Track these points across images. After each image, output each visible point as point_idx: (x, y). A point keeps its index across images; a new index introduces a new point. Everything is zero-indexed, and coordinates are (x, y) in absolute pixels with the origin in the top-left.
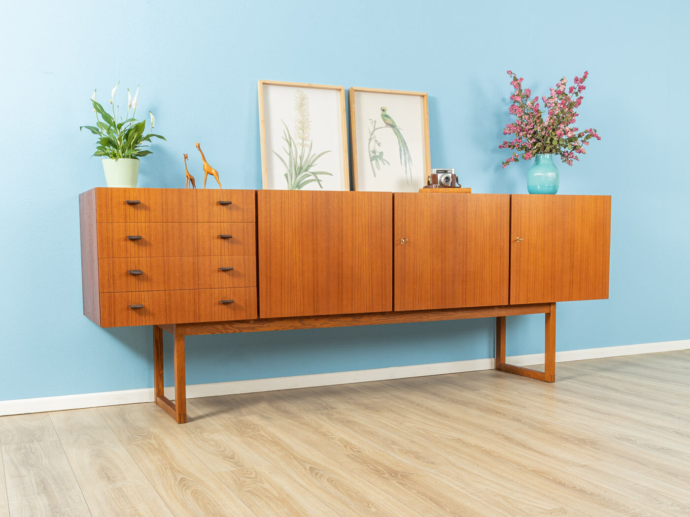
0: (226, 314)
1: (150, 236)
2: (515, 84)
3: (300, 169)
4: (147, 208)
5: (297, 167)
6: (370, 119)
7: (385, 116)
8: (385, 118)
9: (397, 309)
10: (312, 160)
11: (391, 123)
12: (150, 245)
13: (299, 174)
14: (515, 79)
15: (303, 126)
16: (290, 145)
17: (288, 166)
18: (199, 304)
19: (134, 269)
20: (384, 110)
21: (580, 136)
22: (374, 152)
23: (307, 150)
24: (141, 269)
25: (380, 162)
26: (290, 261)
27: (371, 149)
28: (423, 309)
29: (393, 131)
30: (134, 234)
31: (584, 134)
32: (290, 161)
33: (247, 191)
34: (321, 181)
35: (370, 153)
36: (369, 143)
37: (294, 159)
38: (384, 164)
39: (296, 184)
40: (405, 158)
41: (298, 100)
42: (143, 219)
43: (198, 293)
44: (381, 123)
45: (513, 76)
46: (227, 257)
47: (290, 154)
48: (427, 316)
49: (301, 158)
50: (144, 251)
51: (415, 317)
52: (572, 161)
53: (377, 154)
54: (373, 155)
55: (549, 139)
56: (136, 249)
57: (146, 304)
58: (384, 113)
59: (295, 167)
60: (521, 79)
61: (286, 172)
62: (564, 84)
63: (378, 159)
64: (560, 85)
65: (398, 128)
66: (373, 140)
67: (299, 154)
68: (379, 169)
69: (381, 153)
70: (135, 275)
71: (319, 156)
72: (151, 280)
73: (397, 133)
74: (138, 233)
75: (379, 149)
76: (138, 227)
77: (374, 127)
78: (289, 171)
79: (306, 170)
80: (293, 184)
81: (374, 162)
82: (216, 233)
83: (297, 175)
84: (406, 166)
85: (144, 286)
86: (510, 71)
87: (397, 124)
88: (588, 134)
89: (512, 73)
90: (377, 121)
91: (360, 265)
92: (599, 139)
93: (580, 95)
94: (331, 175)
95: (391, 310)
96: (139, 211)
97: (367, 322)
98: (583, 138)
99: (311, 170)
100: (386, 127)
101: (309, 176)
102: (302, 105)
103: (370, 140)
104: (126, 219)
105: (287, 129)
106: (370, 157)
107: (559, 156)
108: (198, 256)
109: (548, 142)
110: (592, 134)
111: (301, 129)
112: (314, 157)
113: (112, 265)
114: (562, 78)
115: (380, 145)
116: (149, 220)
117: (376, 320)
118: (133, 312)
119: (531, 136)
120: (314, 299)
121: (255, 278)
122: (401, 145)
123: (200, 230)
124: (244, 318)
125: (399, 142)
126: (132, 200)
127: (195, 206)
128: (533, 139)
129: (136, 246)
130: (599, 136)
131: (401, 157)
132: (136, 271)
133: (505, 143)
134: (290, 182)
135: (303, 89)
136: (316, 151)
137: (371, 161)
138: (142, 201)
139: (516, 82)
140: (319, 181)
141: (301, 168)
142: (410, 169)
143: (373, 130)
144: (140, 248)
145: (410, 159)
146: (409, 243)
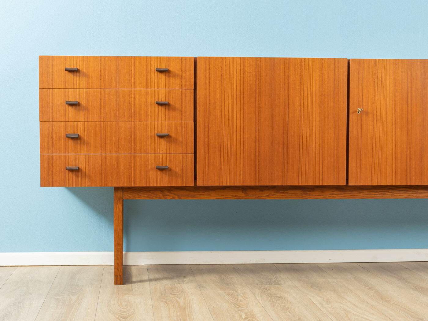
0: (162, 181)
1: (88, 101)
4: (85, 75)
9: (352, 183)
12: (88, 110)
18: (134, 169)
19: (72, 133)
24: (79, 133)
26: (230, 128)
28: (383, 184)
30: (72, 100)
33: (185, 58)
42: (82, 85)
43: (134, 158)
46: (164, 124)
48: (391, 192)
50: (82, 115)
51: (377, 193)
56: (75, 114)
57: (82, 166)
70: (72, 138)
72: (88, 144)
74: (76, 98)
76: (76, 93)
82: (153, 100)
85: (81, 149)
91: (308, 135)
95: (345, 184)
96: (78, 78)
97: (320, 195)
104: (65, 86)
108: (134, 122)
113: (51, 129)
116: (88, 86)
117: (330, 194)
118: (71, 174)
120: (256, 168)
121: (193, 144)
123: (137, 97)
124: (180, 185)
126: (72, 67)
127: (133, 73)
129: (75, 111)
132: (73, 134)
138: (81, 69)
144: (78, 112)
146: (367, 113)
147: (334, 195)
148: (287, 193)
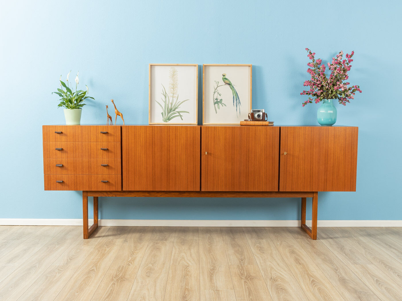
1: (67, 148)
2: (310, 56)
3: (170, 111)
4: (65, 135)
5: (169, 109)
6: (215, 81)
7: (225, 79)
8: (225, 80)
10: (178, 104)
11: (228, 82)
12: (67, 152)
13: (170, 112)
14: (311, 53)
15: (174, 87)
16: (166, 97)
17: (164, 108)
18: (91, 182)
20: (224, 75)
21: (349, 89)
22: (217, 99)
23: (175, 99)
24: (63, 164)
25: (220, 105)
26: (139, 162)
27: (215, 98)
29: (229, 87)
30: (59, 147)
31: (352, 88)
32: (165, 106)
34: (182, 116)
35: (214, 100)
36: (214, 94)
37: (167, 104)
38: (223, 106)
39: (168, 118)
40: (237, 102)
41: (171, 73)
42: (64, 140)
43: (91, 176)
44: (222, 83)
45: (309, 52)
46: (106, 159)
47: (165, 102)
49: (171, 104)
50: (64, 155)
52: (346, 103)
53: (219, 100)
54: (216, 101)
55: (330, 90)
56: (61, 155)
57: (65, 181)
58: (224, 77)
59: (168, 109)
60: (314, 54)
61: (162, 112)
62: (342, 56)
63: (219, 103)
64: (339, 56)
65: (233, 85)
66: (216, 93)
67: (171, 102)
68: (219, 109)
69: (221, 100)
70: (60, 167)
71: (182, 103)
72: (68, 169)
73: (232, 88)
74: (61, 147)
75: (219, 98)
76: (61, 144)
77: (218, 86)
78: (164, 111)
79: (174, 110)
80: (166, 118)
81: (216, 105)
82: (100, 147)
83: (168, 113)
84: (237, 106)
85: (64, 172)
86: (308, 49)
87: (233, 83)
88: (354, 88)
89: (308, 50)
90: (219, 82)
91: (180, 165)
92: (361, 92)
93: (349, 64)
94: (188, 113)
95: (199, 190)
96: (62, 137)
98: (351, 91)
99: (177, 110)
100: (225, 85)
101: (175, 113)
102: (174, 75)
103: (215, 92)
104: (56, 140)
105: (164, 88)
106: (214, 102)
107: (338, 100)
108: (91, 158)
109: (330, 92)
110: (357, 89)
111: (172, 88)
112: (179, 103)
113: (49, 162)
114: (340, 51)
115: (220, 95)
116: (67, 141)
118: (59, 184)
119: (319, 88)
120: (153, 182)
121: (121, 170)
122: (234, 94)
123: (92, 146)
124: (114, 190)
125: (233, 93)
126: (59, 131)
127: (89, 134)
128: (321, 90)
129: (61, 153)
130: (361, 90)
131: (234, 102)
132: (60, 165)
133: (304, 92)
134: (164, 117)
135: (175, 67)
136: (180, 100)
137: (214, 104)
138: (64, 132)
139: (311, 55)
140: (181, 116)
141: (171, 109)
142: (240, 108)
143: (217, 86)
144: (63, 154)
145: (240, 103)
146: (211, 154)
147: (196, 196)
148: (171, 194)
